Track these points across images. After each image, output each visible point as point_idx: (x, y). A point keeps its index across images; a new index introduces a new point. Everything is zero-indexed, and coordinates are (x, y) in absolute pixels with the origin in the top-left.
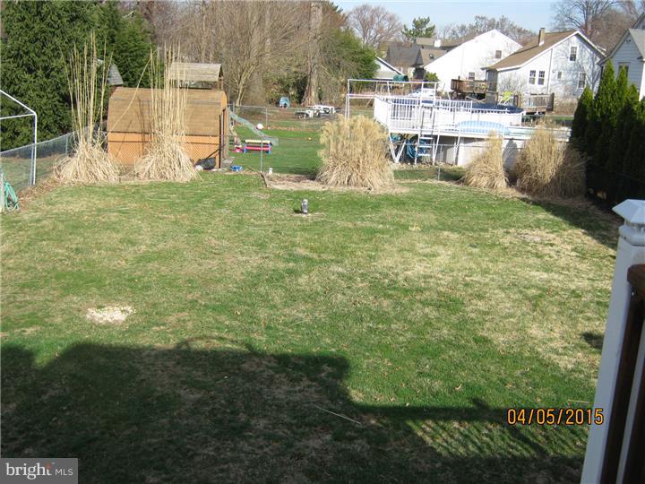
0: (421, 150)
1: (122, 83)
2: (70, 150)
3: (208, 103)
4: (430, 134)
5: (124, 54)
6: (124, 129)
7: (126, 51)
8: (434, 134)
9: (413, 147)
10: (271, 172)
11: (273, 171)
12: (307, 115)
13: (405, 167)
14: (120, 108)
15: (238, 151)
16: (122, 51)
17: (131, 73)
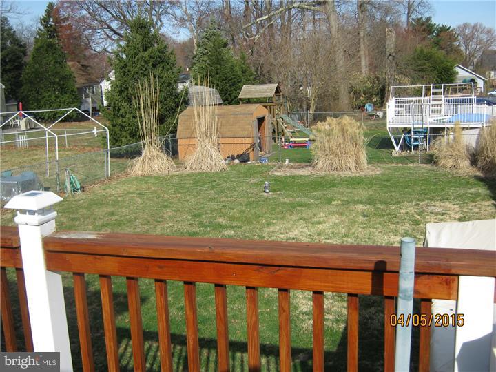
0: (416, 140)
1: (221, 102)
2: (138, 153)
3: (244, 114)
4: (421, 126)
5: (224, 82)
6: (189, 136)
7: (225, 79)
8: (424, 126)
9: (410, 137)
10: (287, 162)
11: (289, 162)
12: (378, 116)
13: (404, 153)
14: (185, 121)
15: (285, 147)
16: (223, 80)
17: (229, 94)
